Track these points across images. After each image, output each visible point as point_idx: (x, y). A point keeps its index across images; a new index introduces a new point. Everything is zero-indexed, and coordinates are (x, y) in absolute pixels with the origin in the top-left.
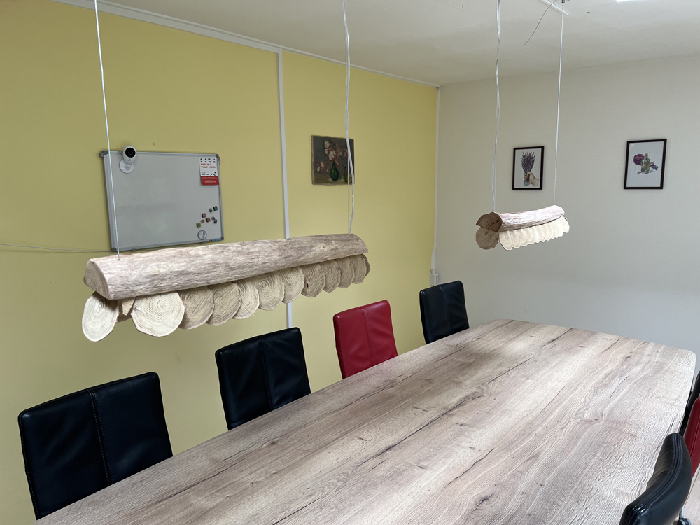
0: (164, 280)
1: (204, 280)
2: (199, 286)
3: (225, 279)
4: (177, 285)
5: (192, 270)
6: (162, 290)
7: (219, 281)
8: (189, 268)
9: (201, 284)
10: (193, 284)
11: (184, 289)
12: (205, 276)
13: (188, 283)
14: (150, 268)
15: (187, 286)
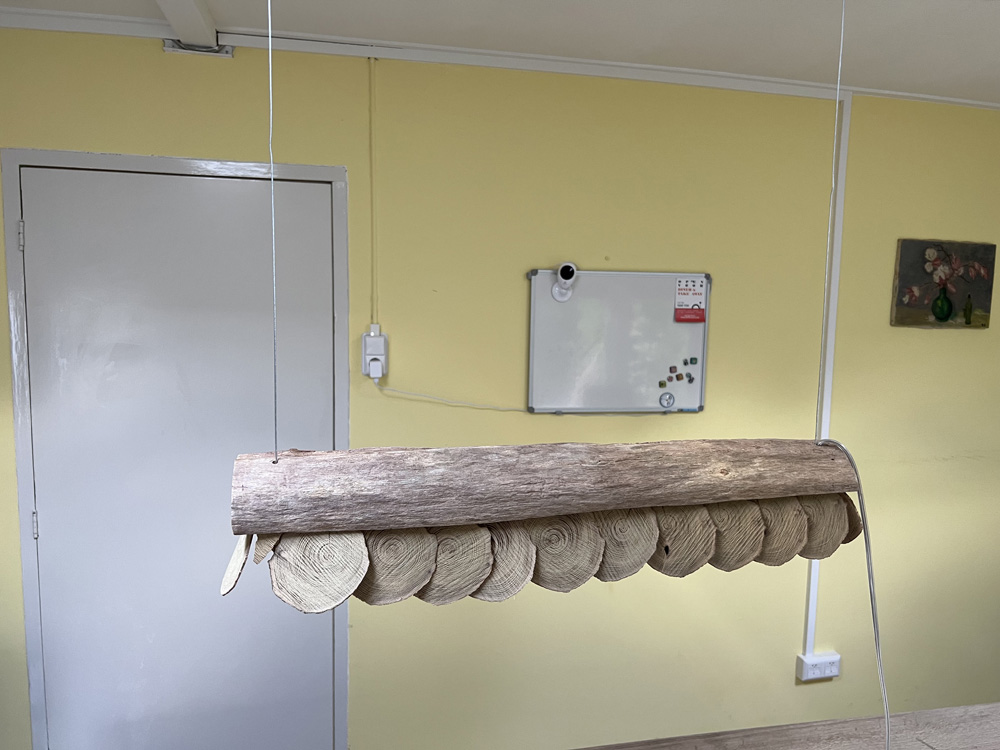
0: (337, 508)
1: (415, 517)
2: (405, 526)
3: (462, 519)
4: (362, 521)
5: (394, 495)
6: (331, 526)
7: (447, 520)
8: (390, 492)
9: (409, 522)
10: (394, 522)
11: (375, 528)
12: (420, 508)
13: (384, 518)
14: (316, 484)
15: (381, 524)
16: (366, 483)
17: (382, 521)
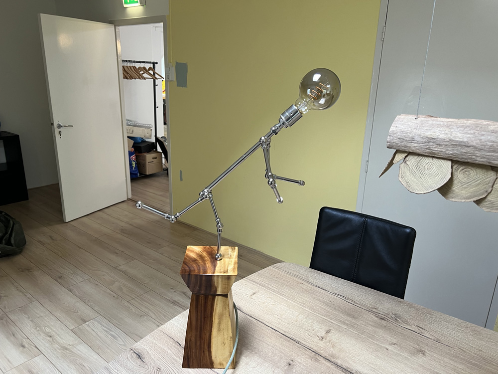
0: (440, 145)
1: (484, 158)
2: (477, 162)
4: (452, 154)
5: (474, 144)
6: (434, 153)
8: (472, 141)
9: (479, 160)
10: (471, 158)
11: (459, 160)
12: (488, 154)
13: (464, 155)
14: (432, 131)
15: (463, 158)
16: (460, 135)
17: (464, 157)
